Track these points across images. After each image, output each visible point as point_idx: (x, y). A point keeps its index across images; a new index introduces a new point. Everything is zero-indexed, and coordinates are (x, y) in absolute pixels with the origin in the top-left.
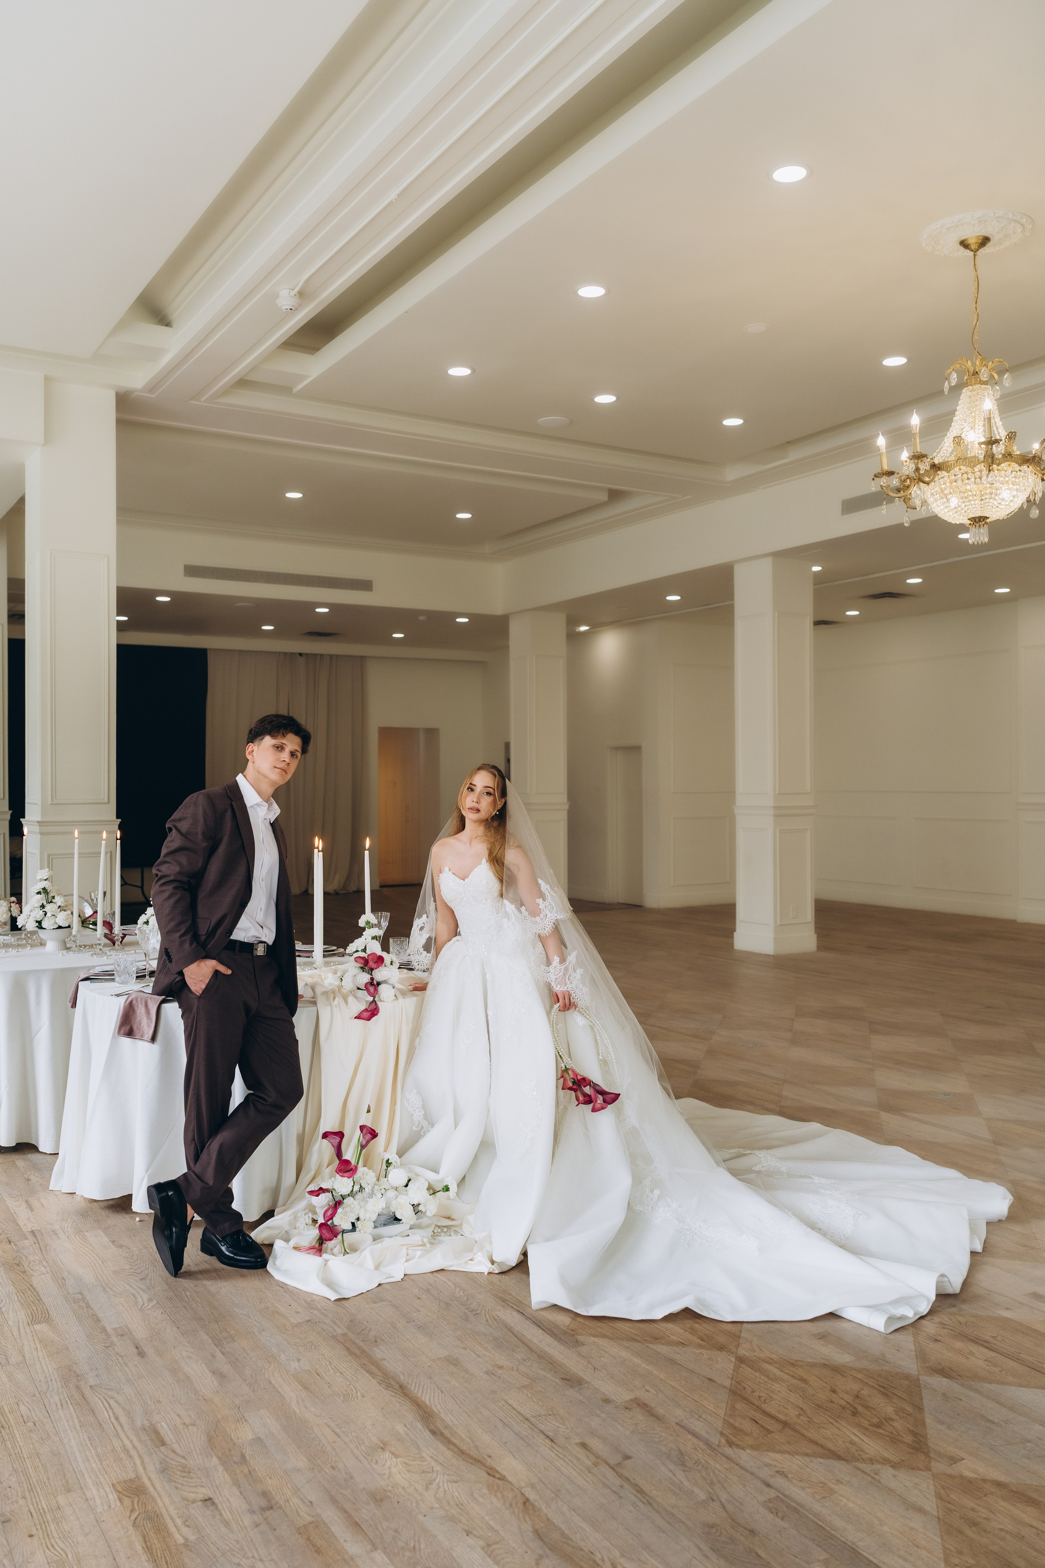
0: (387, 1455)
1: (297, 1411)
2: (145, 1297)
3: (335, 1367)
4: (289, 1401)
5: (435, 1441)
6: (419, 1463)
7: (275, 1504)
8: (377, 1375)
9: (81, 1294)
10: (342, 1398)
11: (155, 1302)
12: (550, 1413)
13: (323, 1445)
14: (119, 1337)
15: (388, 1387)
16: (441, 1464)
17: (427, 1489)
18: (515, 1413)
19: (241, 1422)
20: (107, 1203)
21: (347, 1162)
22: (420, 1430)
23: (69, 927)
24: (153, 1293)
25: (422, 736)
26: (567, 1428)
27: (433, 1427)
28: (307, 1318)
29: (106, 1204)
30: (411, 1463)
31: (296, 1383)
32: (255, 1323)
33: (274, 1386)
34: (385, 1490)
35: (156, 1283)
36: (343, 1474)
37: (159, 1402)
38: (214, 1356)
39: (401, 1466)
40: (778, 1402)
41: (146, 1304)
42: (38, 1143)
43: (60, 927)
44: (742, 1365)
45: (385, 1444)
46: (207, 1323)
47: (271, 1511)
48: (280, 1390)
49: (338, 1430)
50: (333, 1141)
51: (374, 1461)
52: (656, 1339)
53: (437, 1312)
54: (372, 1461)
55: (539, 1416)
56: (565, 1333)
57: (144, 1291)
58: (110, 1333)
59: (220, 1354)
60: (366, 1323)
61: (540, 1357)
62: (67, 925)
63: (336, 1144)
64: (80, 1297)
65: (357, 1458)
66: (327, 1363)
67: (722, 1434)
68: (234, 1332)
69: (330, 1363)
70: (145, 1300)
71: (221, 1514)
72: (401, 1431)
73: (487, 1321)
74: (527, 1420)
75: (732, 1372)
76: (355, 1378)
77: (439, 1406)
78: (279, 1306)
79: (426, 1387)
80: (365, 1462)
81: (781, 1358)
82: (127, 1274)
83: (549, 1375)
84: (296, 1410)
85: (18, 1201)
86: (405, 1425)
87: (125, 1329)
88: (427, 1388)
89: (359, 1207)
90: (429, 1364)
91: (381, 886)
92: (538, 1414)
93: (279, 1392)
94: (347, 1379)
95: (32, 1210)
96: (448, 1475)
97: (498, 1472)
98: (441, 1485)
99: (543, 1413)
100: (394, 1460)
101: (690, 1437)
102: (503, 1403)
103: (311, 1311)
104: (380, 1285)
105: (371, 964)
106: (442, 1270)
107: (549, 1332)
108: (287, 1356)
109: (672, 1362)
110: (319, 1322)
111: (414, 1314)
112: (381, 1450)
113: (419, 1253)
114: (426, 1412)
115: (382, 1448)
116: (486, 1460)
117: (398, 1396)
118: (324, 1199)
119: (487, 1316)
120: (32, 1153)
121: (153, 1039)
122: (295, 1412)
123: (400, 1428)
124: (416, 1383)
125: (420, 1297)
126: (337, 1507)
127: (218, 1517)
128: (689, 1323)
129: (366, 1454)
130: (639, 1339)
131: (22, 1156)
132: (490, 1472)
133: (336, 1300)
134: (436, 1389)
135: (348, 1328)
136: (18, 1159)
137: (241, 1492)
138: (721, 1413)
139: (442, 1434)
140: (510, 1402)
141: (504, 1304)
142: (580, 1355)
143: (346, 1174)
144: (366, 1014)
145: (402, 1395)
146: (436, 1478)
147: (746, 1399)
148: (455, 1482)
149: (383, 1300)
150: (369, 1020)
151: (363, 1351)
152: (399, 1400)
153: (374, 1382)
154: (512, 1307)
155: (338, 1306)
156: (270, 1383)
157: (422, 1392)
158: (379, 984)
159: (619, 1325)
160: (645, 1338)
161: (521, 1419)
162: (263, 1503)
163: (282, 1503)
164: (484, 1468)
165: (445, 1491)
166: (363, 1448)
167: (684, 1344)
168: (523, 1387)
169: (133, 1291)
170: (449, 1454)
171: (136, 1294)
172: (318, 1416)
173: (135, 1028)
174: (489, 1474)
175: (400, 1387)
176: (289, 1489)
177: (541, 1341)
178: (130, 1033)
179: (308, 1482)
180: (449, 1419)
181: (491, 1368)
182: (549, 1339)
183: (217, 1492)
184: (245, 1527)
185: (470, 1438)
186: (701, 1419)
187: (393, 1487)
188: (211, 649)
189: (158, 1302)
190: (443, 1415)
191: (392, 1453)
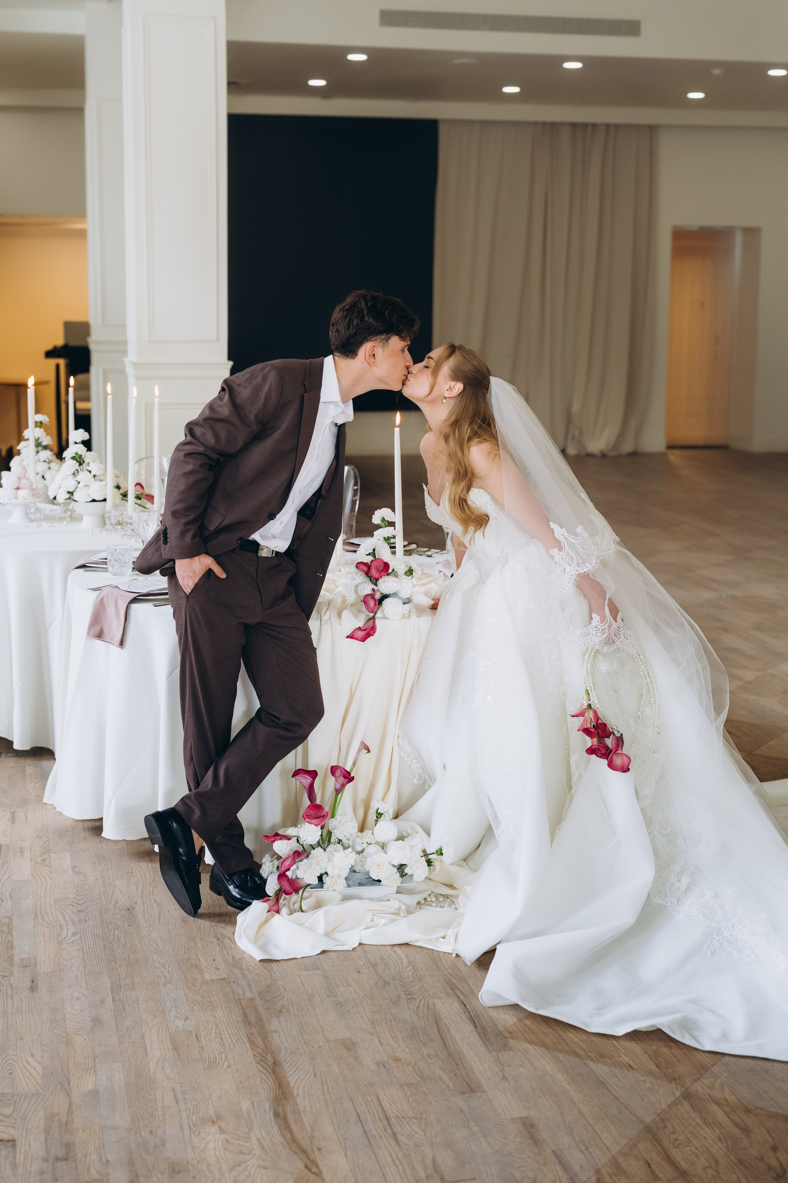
0: (214, 1129)
1: (152, 1070)
2: (72, 929)
3: (220, 1032)
4: (149, 1059)
5: (273, 1124)
6: (241, 1143)
7: (72, 1157)
8: (258, 1047)
9: (10, 918)
10: (206, 1064)
11: (78, 936)
12: (418, 1116)
13: (157, 1108)
14: (21, 968)
15: (261, 1060)
16: (263, 1148)
17: (233, 1169)
18: (379, 1109)
19: (89, 1071)
20: (93, 823)
21: (319, 807)
22: (265, 1111)
23: (105, 500)
24: (82, 927)
25: (738, 240)
26: (425, 1135)
27: (280, 1110)
28: (225, 976)
29: (90, 824)
30: (233, 1141)
31: (169, 1042)
32: (166, 974)
33: (144, 1041)
34: (188, 1163)
35: (91, 918)
36: (158, 1140)
37: (22, 1039)
38: (103, 1001)
39: (220, 1143)
40: (694, 1149)
41: (68, 938)
42: (54, 748)
43: (94, 501)
44: (684, 1102)
45: (218, 1118)
46: (117, 966)
47: (64, 1162)
48: (148, 1047)
49: (180, 1096)
50: (303, 780)
51: (197, 1133)
52: (602, 1056)
53: (368, 990)
54: (194, 1133)
55: (403, 1117)
56: (499, 1034)
57: (74, 923)
58: (15, 963)
59: (111, 1000)
60: (283, 990)
61: (450, 1055)
62: (102, 499)
63: (307, 785)
64: (7, 920)
65: (181, 1127)
66: (214, 1026)
67: (598, 1171)
68: (139, 979)
69: (217, 1026)
70: (70, 933)
71: (15, 1157)
72: (244, 1109)
73: (418, 1007)
74: (387, 1119)
75: (664, 1107)
76: (232, 1047)
77: (301, 1089)
78: (202, 959)
79: (301, 1067)
80: (187, 1132)
81: (740, 1102)
82: (68, 903)
83: (445, 1077)
84: (151, 1068)
85: (5, 811)
86: (252, 1104)
87: (32, 960)
88: (302, 1069)
89: (327, 860)
90: (321, 1044)
91: (671, 447)
92: (404, 1115)
93: (146, 1049)
94: (224, 1046)
95: (13, 823)
96: (263, 1160)
97: (317, 1166)
98: (249, 1168)
99: (409, 1115)
100: (218, 1135)
101: (558, 1168)
102: (374, 1097)
103: (232, 969)
104: (323, 952)
105: (374, 573)
106: (407, 944)
107: (479, 1030)
108: (177, 1013)
109: (601, 1084)
110: (234, 982)
111: (341, 989)
112: (211, 1123)
113: (383, 921)
114: (283, 1093)
115: (213, 1122)
116: (313, 1151)
117: (265, 1072)
118: (285, 847)
119: (422, 1003)
120: (48, 759)
121: (122, 643)
122: (149, 1070)
123: (245, 1105)
124: (294, 1061)
125: (361, 971)
126: (131, 1171)
127: (11, 1159)
128: (656, 1046)
129: (193, 1124)
130: (581, 1053)
131: (36, 762)
132: (309, 1164)
133: (261, 961)
134: (311, 1071)
135: (260, 994)
136: (29, 765)
137: (46, 1140)
138: (615, 1149)
139: (285, 1118)
140: (382, 1097)
141: (450, 991)
142: (498, 1061)
143: (313, 821)
144: (361, 634)
145: (271, 1071)
146: (249, 1160)
147: (656, 1140)
148: (266, 1168)
149: (317, 969)
150: (363, 641)
151: (260, 1020)
152: (264, 1077)
153: (250, 1053)
154: (458, 997)
155: (265, 968)
156: (143, 1037)
157: (293, 1074)
158: (385, 597)
159: (571, 1036)
160: (590, 1054)
161: (381, 1117)
162: (61, 1153)
163: (79, 1156)
164: (306, 1160)
165: (249, 1175)
166: (194, 1118)
167: (632, 1068)
168: (407, 1085)
169: (63, 923)
170: (278, 1138)
171: (65, 927)
172: (170, 1079)
173: (105, 629)
174: (306, 1167)
175: (274, 1063)
176: (95, 1144)
177: (463, 1039)
178: (100, 636)
179: (117, 1142)
180: (302, 1103)
181: (386, 1059)
182: (474, 1038)
183: (24, 1135)
184: (30, 1173)
185: (312, 1128)
186: (586, 1152)
187: (198, 1162)
188: (445, 121)
189: (81, 937)
190: (299, 1100)
191: (220, 1128)
